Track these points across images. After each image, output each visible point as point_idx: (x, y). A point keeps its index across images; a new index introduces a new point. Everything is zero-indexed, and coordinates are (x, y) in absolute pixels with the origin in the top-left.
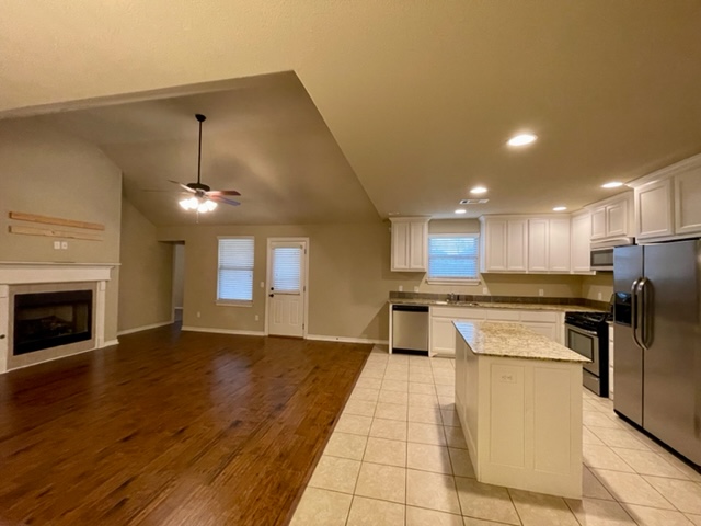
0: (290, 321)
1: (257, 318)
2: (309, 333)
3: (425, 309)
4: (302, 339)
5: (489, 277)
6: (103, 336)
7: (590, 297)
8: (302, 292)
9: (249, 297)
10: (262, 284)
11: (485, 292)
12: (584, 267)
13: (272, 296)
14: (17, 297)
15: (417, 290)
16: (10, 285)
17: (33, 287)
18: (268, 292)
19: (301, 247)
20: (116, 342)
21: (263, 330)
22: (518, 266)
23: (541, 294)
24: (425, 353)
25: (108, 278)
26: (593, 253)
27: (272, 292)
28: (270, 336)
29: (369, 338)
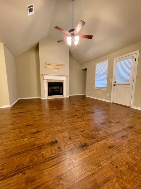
1: (108, 94)
6: (66, 95)
10: (111, 80)
13: (115, 85)
14: (48, 83)
16: (47, 80)
17: (51, 81)
18: (113, 83)
19: (133, 57)
20: (69, 97)
21: (110, 100)
25: (66, 79)
27: (115, 84)
28: (113, 103)
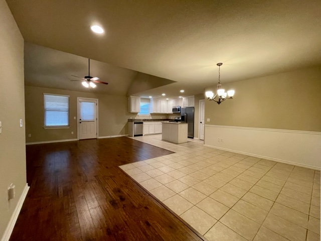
0: (90, 132)
1: (72, 133)
2: (99, 136)
3: (142, 123)
4: (96, 139)
5: (152, 114)
7: (170, 118)
8: (95, 120)
9: (67, 124)
10: (75, 118)
11: (151, 118)
12: (171, 112)
13: (80, 123)
15: (135, 118)
18: (78, 121)
19: (94, 102)
21: (77, 138)
22: (159, 112)
23: (161, 118)
24: (142, 135)
26: (173, 109)
27: (80, 121)
28: (80, 140)
29: (122, 134)
